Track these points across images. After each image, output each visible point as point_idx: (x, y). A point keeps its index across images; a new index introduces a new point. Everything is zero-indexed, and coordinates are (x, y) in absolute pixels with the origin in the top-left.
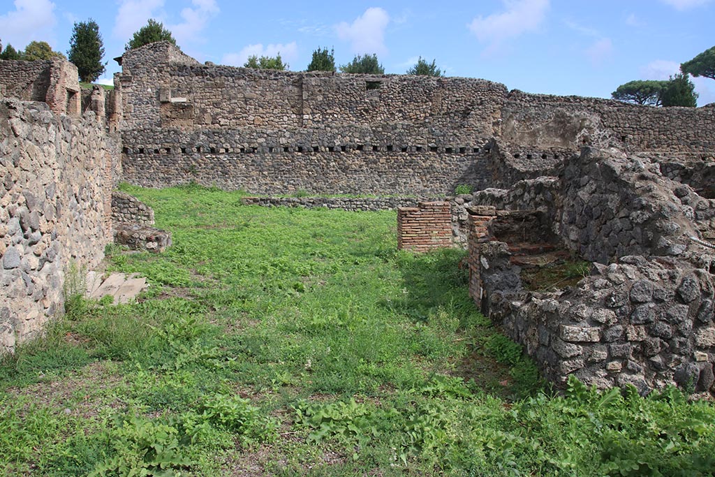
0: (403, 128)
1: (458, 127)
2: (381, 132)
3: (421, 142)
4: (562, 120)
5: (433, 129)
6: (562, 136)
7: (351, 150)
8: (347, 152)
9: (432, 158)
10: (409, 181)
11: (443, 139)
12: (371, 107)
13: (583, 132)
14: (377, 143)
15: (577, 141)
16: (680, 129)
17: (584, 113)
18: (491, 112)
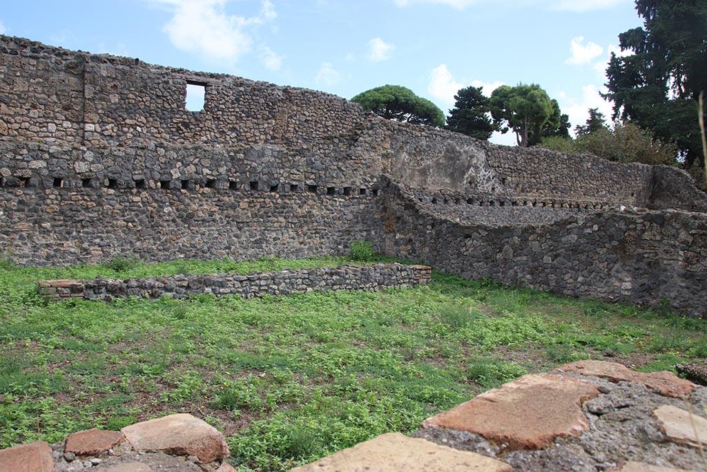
0: (272, 156)
1: (344, 157)
2: (242, 160)
3: (297, 177)
4: (452, 155)
5: (313, 159)
6: (451, 175)
7: (198, 186)
8: (191, 190)
9: (310, 202)
10: (280, 236)
11: (325, 174)
12: (193, 120)
13: (470, 172)
14: (236, 178)
15: (465, 182)
16: (546, 172)
17: (472, 148)
18: (382, 140)
